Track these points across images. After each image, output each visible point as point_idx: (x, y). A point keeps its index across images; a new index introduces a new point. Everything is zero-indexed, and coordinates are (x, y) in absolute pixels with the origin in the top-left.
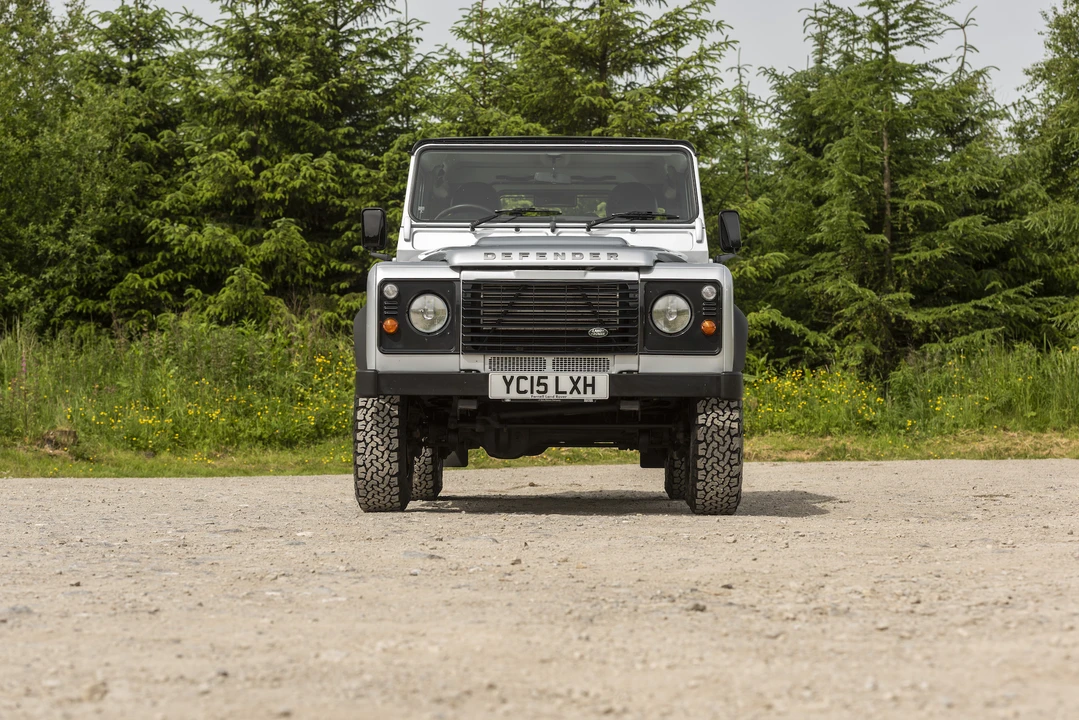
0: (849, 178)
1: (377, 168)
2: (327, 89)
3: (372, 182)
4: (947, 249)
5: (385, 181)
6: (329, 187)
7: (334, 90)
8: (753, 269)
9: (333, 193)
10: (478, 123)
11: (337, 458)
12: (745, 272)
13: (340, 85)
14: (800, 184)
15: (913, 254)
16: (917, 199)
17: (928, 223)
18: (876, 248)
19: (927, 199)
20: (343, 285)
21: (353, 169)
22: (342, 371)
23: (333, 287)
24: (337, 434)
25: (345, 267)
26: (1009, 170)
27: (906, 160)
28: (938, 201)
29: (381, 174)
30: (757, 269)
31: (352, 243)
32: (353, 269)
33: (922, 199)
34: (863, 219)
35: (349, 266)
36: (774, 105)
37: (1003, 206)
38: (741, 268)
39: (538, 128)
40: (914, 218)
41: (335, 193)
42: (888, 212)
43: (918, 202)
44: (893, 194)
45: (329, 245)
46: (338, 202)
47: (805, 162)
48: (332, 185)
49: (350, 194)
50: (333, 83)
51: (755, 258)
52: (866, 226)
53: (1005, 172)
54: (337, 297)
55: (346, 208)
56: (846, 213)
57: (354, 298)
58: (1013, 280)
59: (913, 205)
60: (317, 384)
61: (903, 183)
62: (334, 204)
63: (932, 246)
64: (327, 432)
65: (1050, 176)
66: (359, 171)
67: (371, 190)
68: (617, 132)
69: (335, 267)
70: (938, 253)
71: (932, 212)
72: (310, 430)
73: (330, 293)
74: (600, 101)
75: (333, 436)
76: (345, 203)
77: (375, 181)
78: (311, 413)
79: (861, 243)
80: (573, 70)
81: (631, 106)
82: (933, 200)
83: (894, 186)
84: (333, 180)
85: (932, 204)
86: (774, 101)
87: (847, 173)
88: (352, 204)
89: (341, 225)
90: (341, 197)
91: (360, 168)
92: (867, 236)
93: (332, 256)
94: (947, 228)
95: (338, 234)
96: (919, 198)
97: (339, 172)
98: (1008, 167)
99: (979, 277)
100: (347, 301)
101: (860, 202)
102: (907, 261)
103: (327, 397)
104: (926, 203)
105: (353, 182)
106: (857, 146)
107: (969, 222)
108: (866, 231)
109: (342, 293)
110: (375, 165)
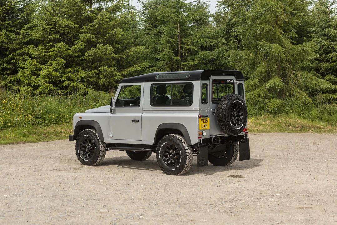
0: (169, 39)
1: (19, 35)
2: (2, 9)
3: (17, 40)
4: (198, 61)
5: (22, 39)
6: (3, 41)
7: (5, 9)
8: (139, 68)
9: (4, 42)
10: (52, 22)
11: (12, 135)
12: (137, 69)
13: (7, 8)
14: (153, 40)
15: (188, 62)
16: (189, 46)
17: (192, 53)
18: (176, 60)
19: (192, 46)
20: (9, 72)
21: (11, 35)
22: (11, 105)
23: (5, 73)
24: (11, 126)
25: (9, 66)
26: (214, 34)
27: (184, 33)
28: (195, 46)
29: (21, 37)
30: (140, 68)
31: (11, 59)
32: (12, 67)
33: (191, 46)
34: (173, 52)
35: (10, 66)
36: (142, 11)
37: (213, 45)
38: (136, 67)
39: (72, 23)
40: (188, 51)
41: (5, 42)
42: (180, 49)
43: (189, 47)
44: (181, 43)
45: (4, 59)
46: (6, 46)
47: (154, 32)
48: (4, 40)
49: (10, 43)
50: (4, 7)
51: (140, 64)
52: (174, 54)
53: (213, 34)
54: (6, 76)
55: (9, 48)
56: (168, 51)
57: (13, 77)
58: (216, 68)
59: (188, 48)
60: (3, 110)
61: (185, 40)
62: (5, 46)
63: (194, 60)
64: (7, 126)
65: (225, 34)
66: (13, 36)
67: (17, 42)
68: (97, 25)
69: (6, 67)
70: (196, 63)
71: (193, 50)
72: (2, 126)
73: (4, 75)
74: (91, 14)
75: (9, 127)
76: (9, 46)
77: (18, 39)
78: (2, 120)
79: (172, 60)
80: (82, 5)
81: (101, 17)
83: (181, 41)
84: (5, 38)
85: (194, 47)
86: (143, 10)
87: (168, 38)
88: (11, 46)
89: (8, 53)
90: (7, 44)
91: (14, 35)
92: (174, 57)
93: (5, 63)
94: (198, 54)
95: (6, 56)
96: (189, 45)
97: (6, 35)
98: (214, 33)
99: (206, 67)
100: (10, 78)
101: (172, 47)
102: (186, 65)
103: (7, 114)
104: (192, 47)
105: (11, 39)
106: (171, 29)
107: (205, 53)
108: (174, 56)
109: (8, 75)
110: (18, 34)
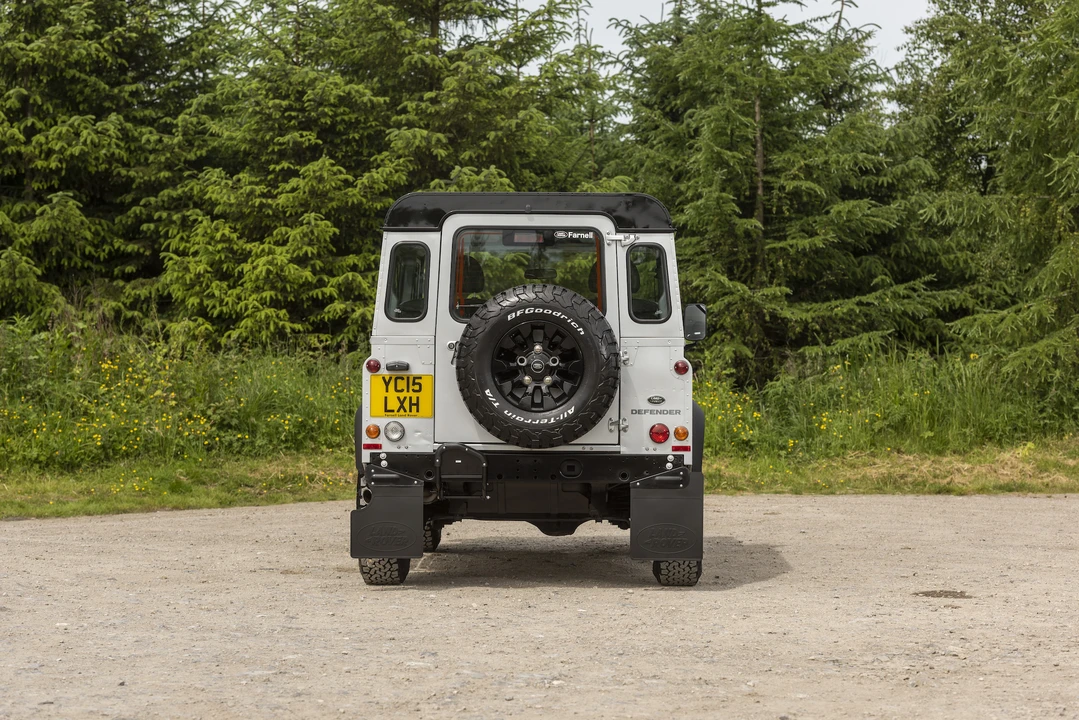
0: (719, 154)
1: (170, 133)
2: (112, 38)
3: (163, 150)
4: (828, 237)
5: (180, 147)
6: (113, 154)
7: (120, 40)
9: (117, 161)
10: (290, 84)
11: (129, 485)
13: (128, 35)
14: (660, 158)
15: (790, 241)
16: (793, 179)
17: (805, 206)
18: (747, 234)
19: (806, 179)
20: (129, 269)
21: (142, 134)
22: (132, 378)
23: (116, 271)
24: (127, 455)
25: (131, 247)
26: (892, 143)
27: (779, 133)
28: (817, 181)
29: (176, 141)
31: (139, 220)
32: (141, 250)
33: (800, 179)
34: (733, 200)
35: (136, 247)
36: (626, 61)
37: (885, 185)
39: (361, 90)
40: (791, 200)
41: (120, 161)
42: (760, 192)
43: (796, 183)
44: (766, 172)
45: (113, 220)
46: (124, 172)
47: (665, 131)
48: (117, 151)
49: (138, 163)
50: (119, 33)
52: (737, 210)
53: (888, 145)
54: (121, 283)
55: (133, 180)
56: (716, 195)
57: (143, 285)
58: (895, 268)
59: (790, 186)
60: (103, 395)
61: (778, 159)
62: (119, 174)
63: (812, 234)
64: (116, 452)
65: (934, 148)
66: (149, 136)
67: (163, 159)
68: (454, 96)
69: (119, 248)
70: (819, 242)
71: (810, 193)
72: (95, 451)
73: (113, 278)
74: (432, 59)
75: (123, 457)
76: (132, 173)
77: (168, 148)
78: (97, 432)
79: (731, 232)
80: (402, 23)
81: (470, 67)
82: (813, 181)
83: (767, 162)
84: (118, 146)
85: (811, 184)
86: (627, 56)
87: (716, 149)
88: (141, 174)
89: (128, 198)
90: (126, 165)
91: (151, 133)
92: (737, 220)
93: (117, 235)
94: (828, 212)
95: (123, 208)
96: (795, 177)
97: (125, 135)
98: (891, 139)
99: (860, 264)
100: (134, 289)
101: (729, 182)
102: (782, 249)
103: (115, 410)
104: (805, 185)
105: (141, 149)
106: (727, 117)
107: (854, 207)
108: (740, 217)
109: (128, 278)
110: (167, 129)
